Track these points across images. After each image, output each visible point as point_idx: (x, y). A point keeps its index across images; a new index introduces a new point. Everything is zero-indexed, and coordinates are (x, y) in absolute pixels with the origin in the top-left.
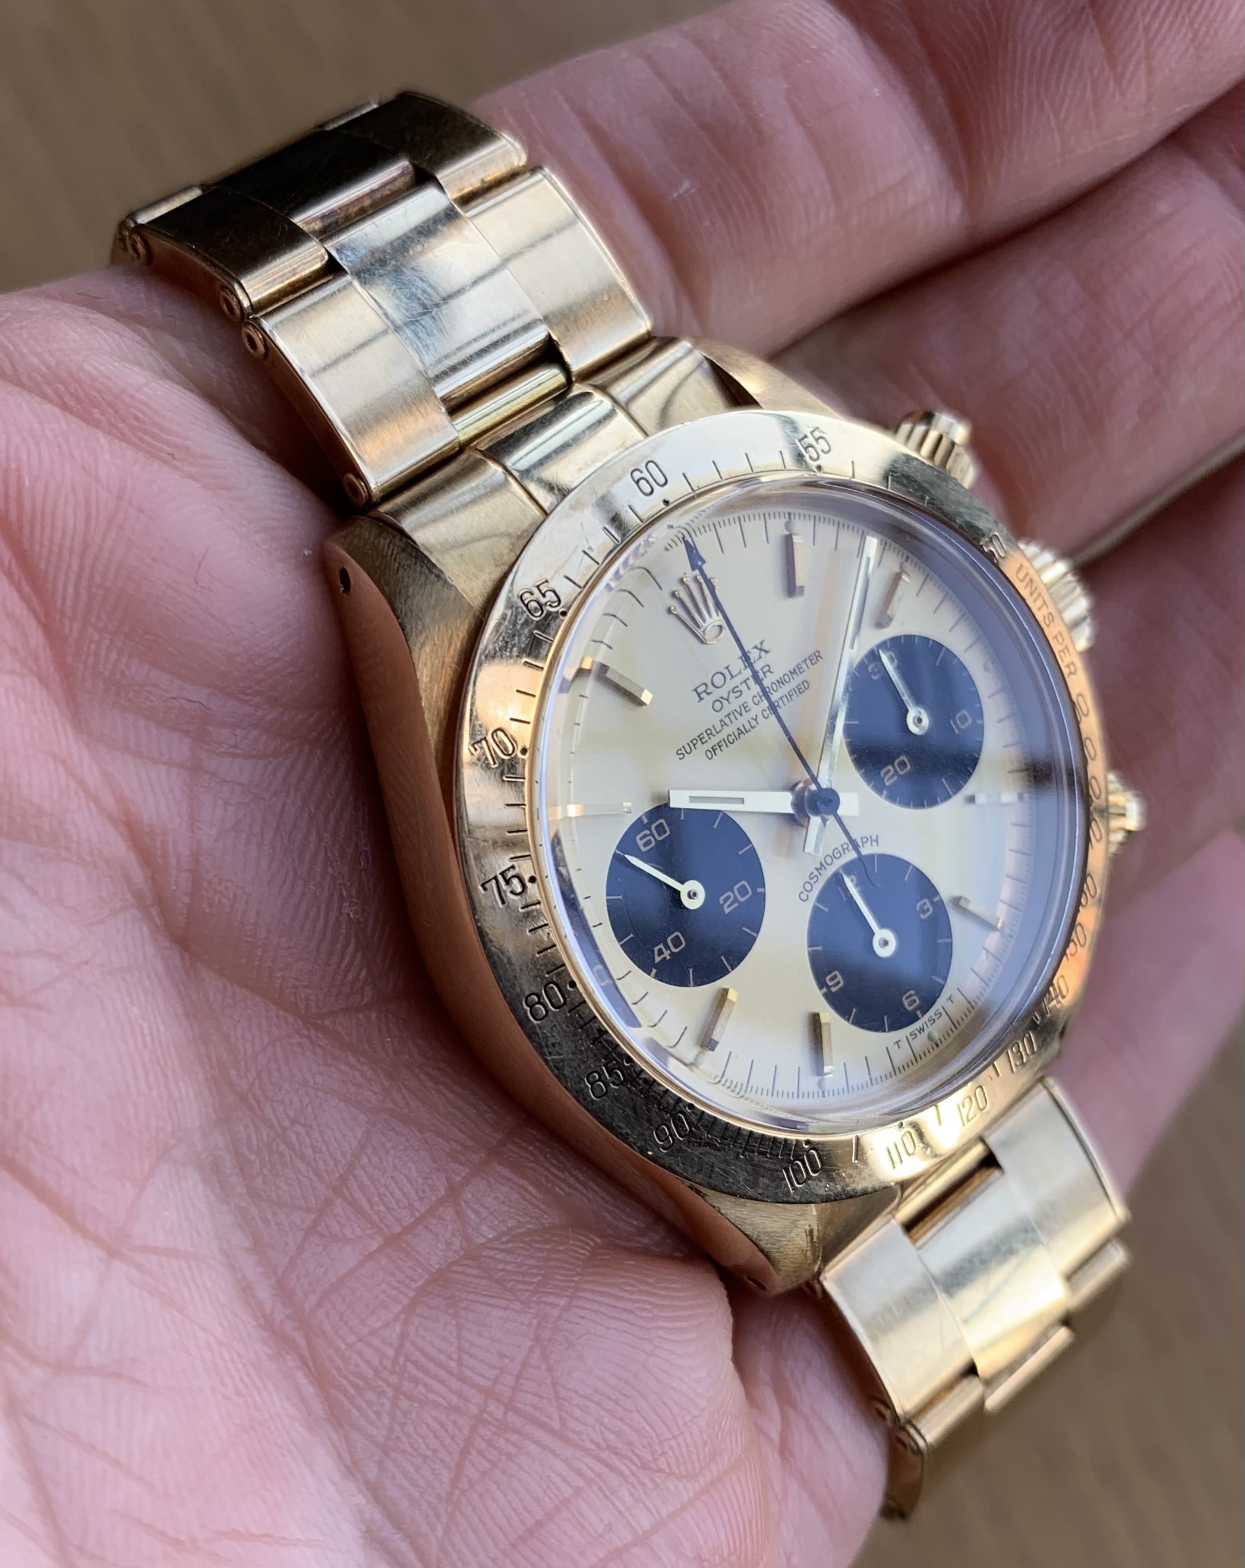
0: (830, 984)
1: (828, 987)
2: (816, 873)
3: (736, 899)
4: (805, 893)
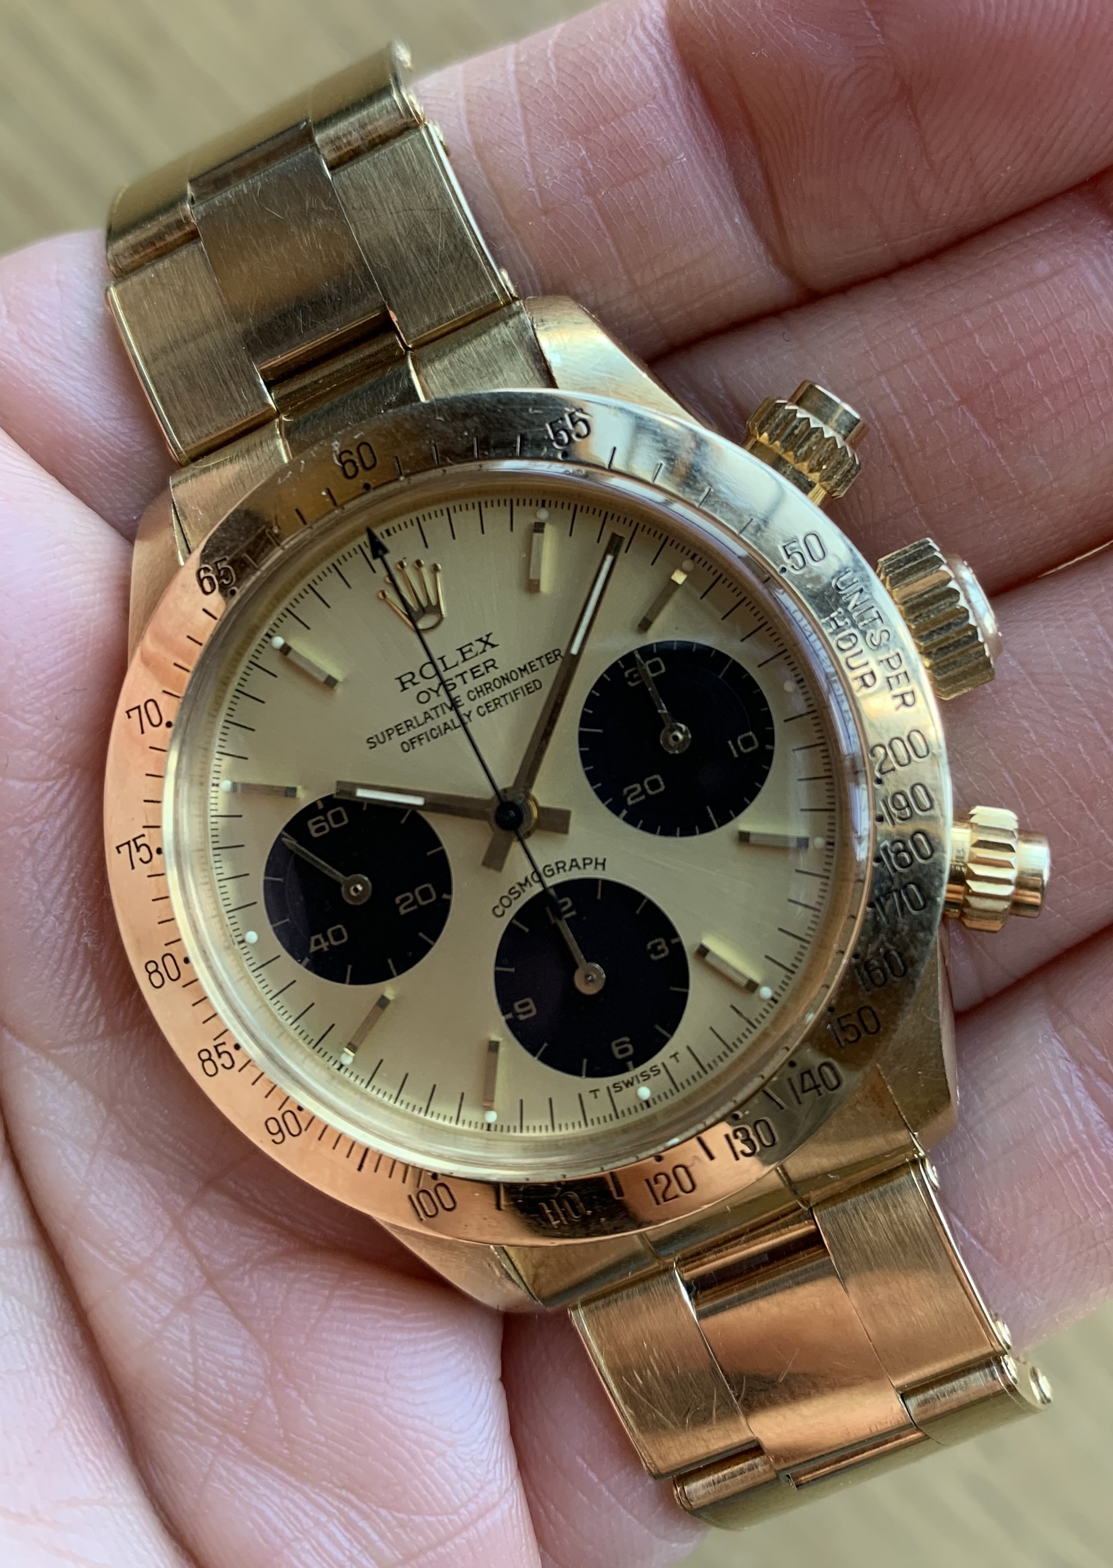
0: (518, 1010)
1: (516, 1015)
2: (518, 888)
3: (415, 902)
4: (501, 908)
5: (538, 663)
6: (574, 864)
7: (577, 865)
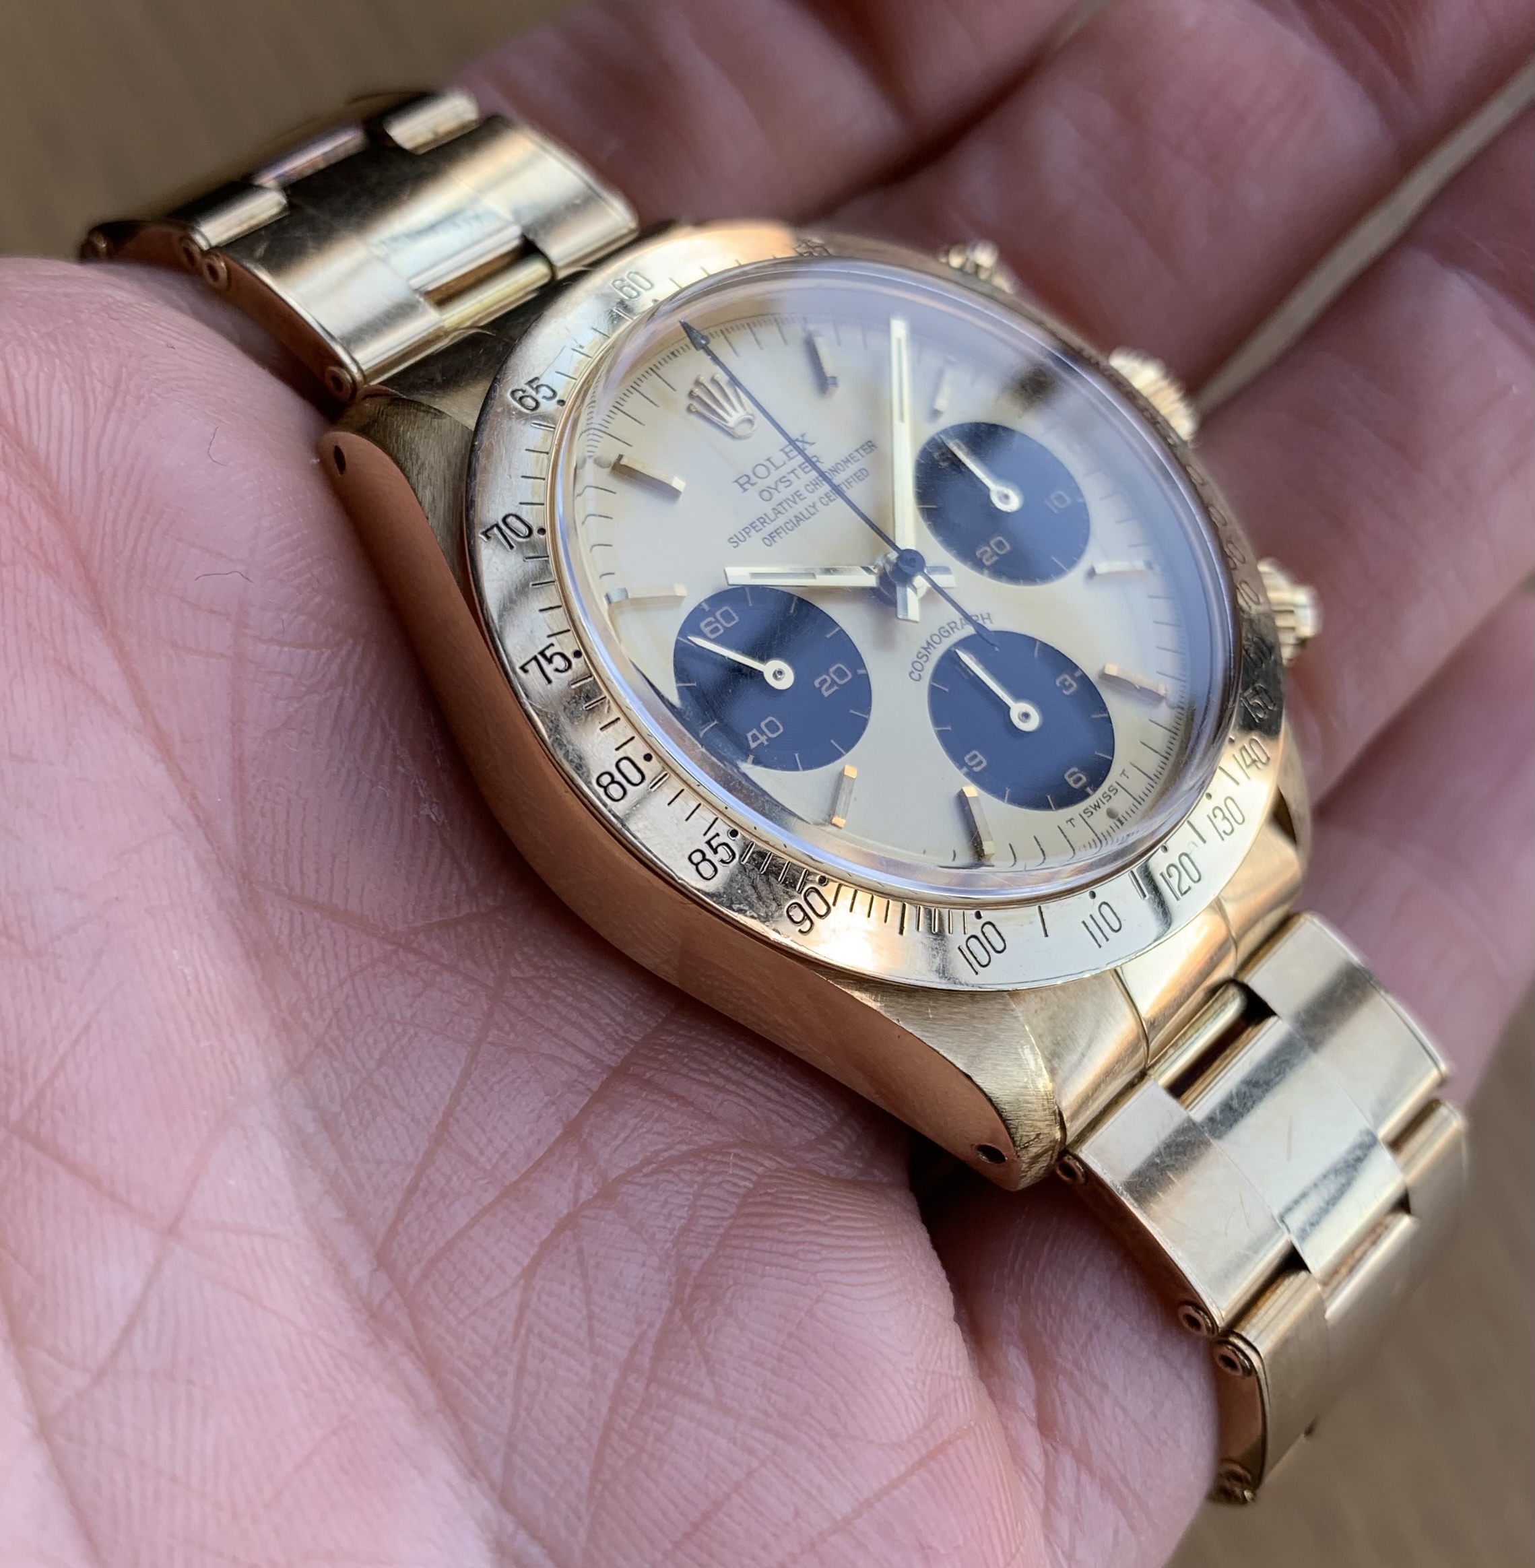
0: (971, 763)
1: (970, 768)
2: (924, 652)
3: (833, 682)
4: (916, 673)
5: (856, 454)
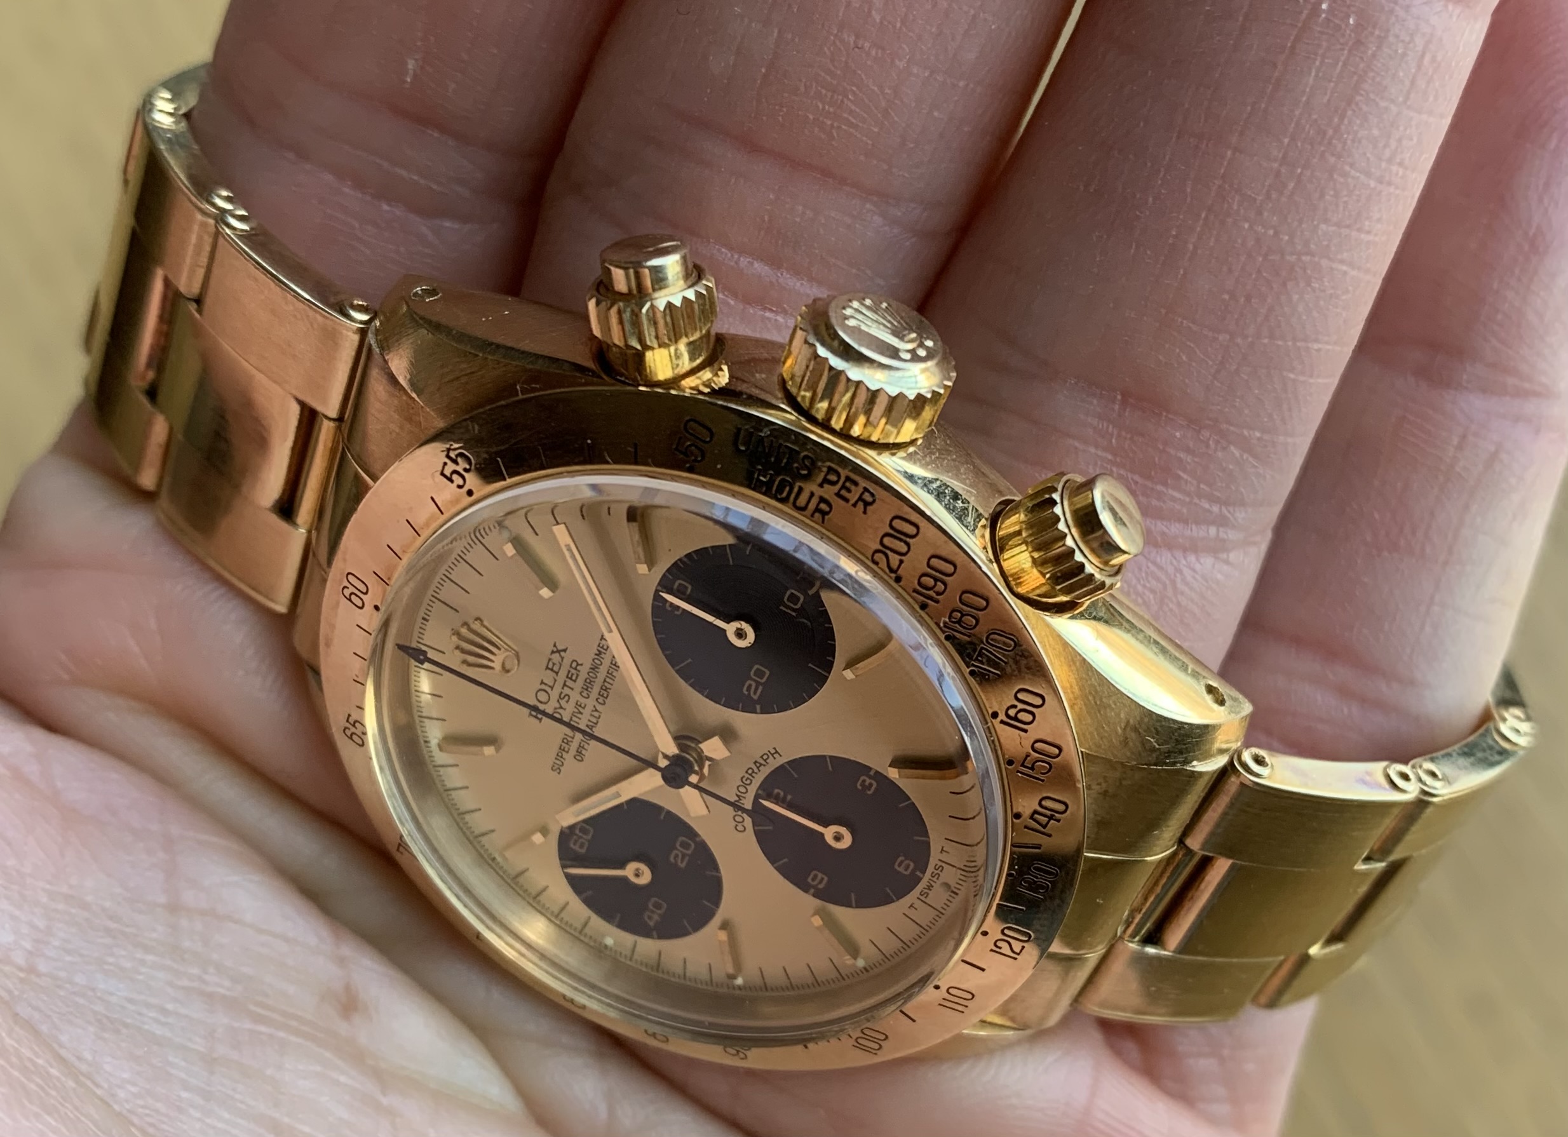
0: (814, 884)
1: (814, 887)
3: (684, 854)
4: (740, 825)
6: (758, 765)
7: (761, 765)
